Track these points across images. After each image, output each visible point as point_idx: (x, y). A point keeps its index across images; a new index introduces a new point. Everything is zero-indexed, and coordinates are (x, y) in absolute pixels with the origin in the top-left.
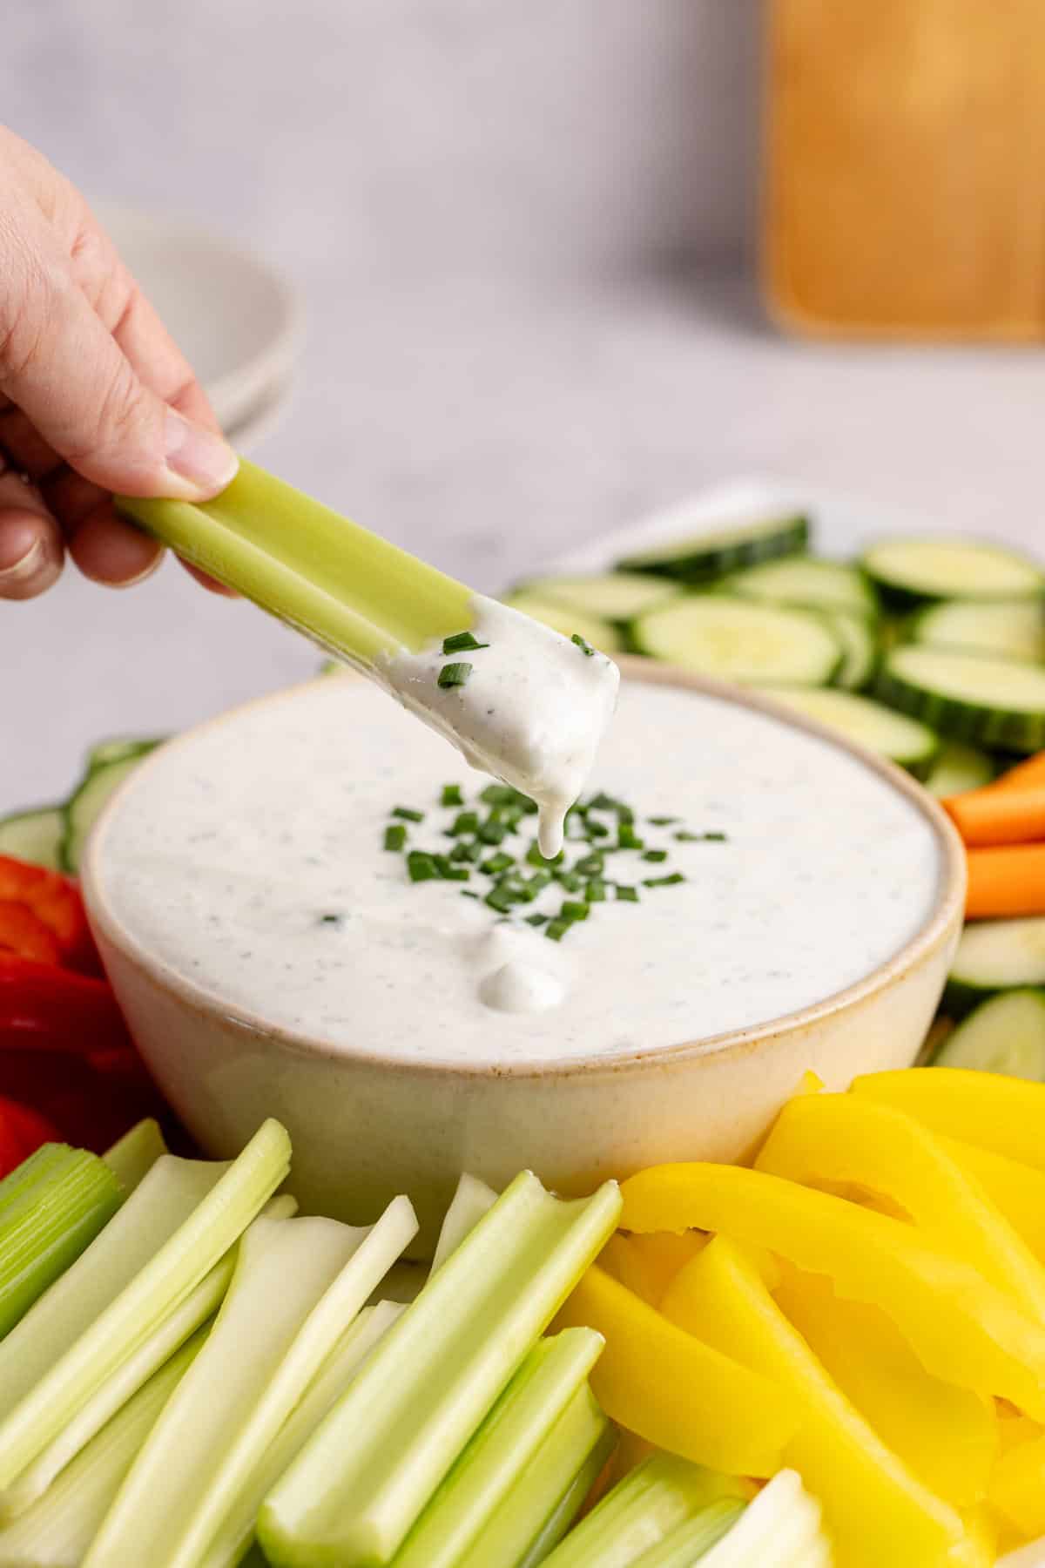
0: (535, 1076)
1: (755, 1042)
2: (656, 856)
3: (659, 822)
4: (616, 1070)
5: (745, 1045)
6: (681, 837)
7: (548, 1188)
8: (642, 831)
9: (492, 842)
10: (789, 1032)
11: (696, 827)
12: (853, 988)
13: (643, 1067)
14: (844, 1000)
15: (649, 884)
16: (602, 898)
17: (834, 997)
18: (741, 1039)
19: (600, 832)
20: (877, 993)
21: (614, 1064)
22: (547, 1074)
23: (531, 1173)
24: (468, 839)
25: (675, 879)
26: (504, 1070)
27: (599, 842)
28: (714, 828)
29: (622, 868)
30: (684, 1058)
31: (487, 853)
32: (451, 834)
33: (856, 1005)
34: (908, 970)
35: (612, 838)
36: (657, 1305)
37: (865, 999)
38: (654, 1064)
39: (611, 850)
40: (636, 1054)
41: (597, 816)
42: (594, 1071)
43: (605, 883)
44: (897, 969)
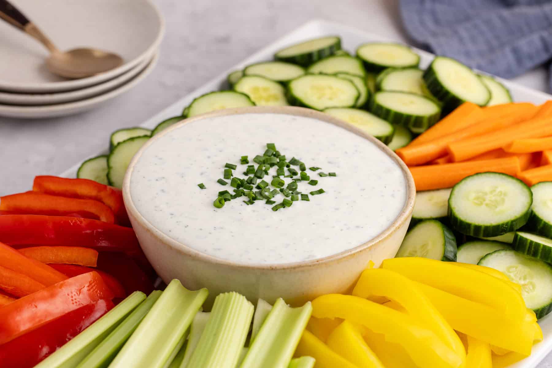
0: (284, 269)
1: (354, 254)
2: (314, 183)
3: (313, 169)
4: (310, 266)
5: (351, 255)
6: (321, 175)
7: (287, 304)
8: (308, 172)
9: (260, 178)
10: (365, 249)
11: (326, 171)
12: (383, 233)
13: (319, 264)
14: (381, 237)
15: (312, 193)
16: (297, 200)
17: (378, 236)
18: (349, 253)
19: (295, 174)
20: (391, 233)
21: (310, 264)
22: (288, 268)
23: (282, 299)
24: (252, 176)
25: (321, 192)
26: (274, 268)
27: (295, 177)
28: (332, 171)
29: (303, 187)
30: (332, 261)
31: (259, 181)
32: (246, 174)
33: (386, 238)
34: (400, 225)
35: (299, 176)
36: (326, 342)
37: (388, 236)
38: (322, 264)
39: (298, 180)
40: (316, 261)
41: (292, 167)
42: (303, 267)
43: (298, 193)
44: (397, 225)
